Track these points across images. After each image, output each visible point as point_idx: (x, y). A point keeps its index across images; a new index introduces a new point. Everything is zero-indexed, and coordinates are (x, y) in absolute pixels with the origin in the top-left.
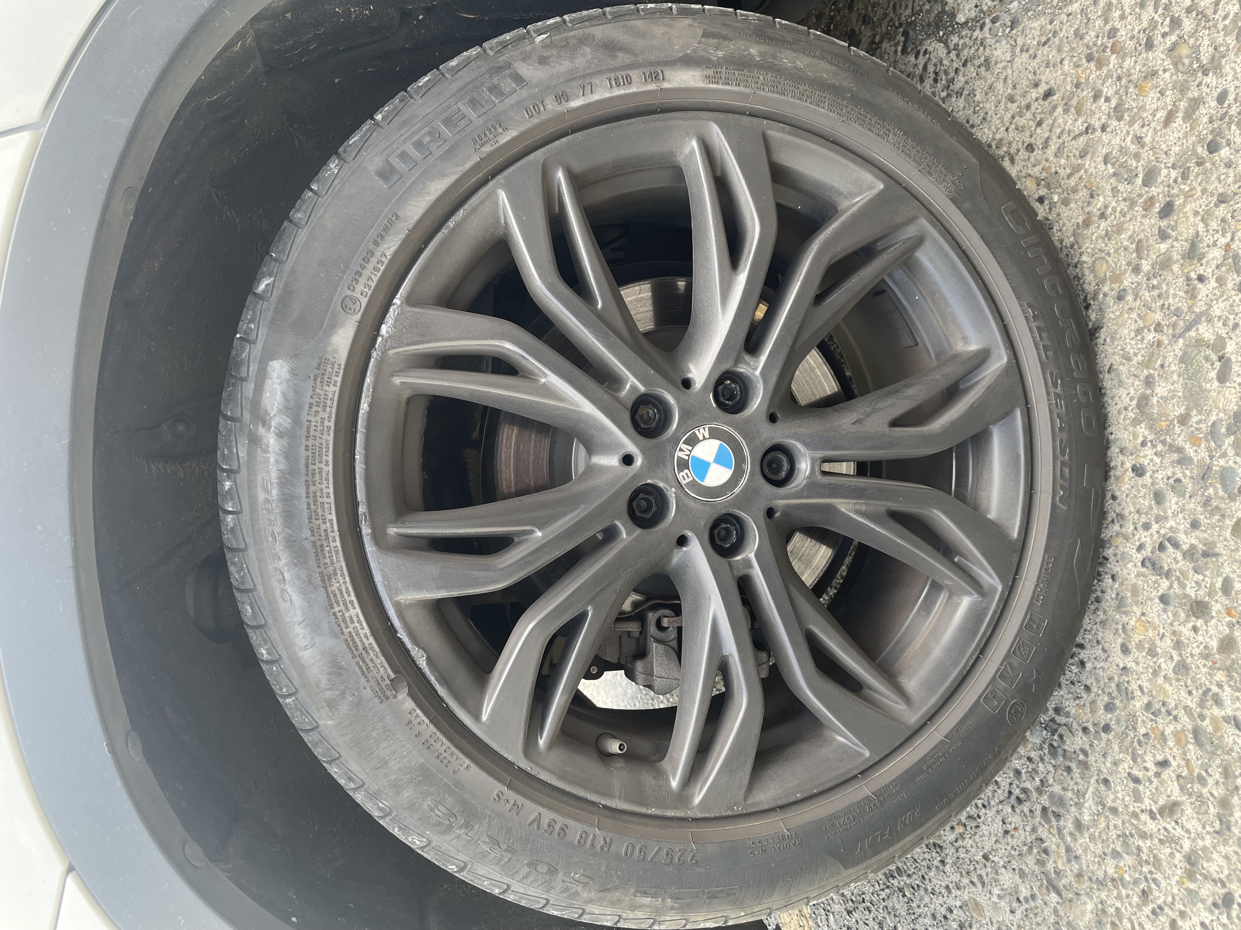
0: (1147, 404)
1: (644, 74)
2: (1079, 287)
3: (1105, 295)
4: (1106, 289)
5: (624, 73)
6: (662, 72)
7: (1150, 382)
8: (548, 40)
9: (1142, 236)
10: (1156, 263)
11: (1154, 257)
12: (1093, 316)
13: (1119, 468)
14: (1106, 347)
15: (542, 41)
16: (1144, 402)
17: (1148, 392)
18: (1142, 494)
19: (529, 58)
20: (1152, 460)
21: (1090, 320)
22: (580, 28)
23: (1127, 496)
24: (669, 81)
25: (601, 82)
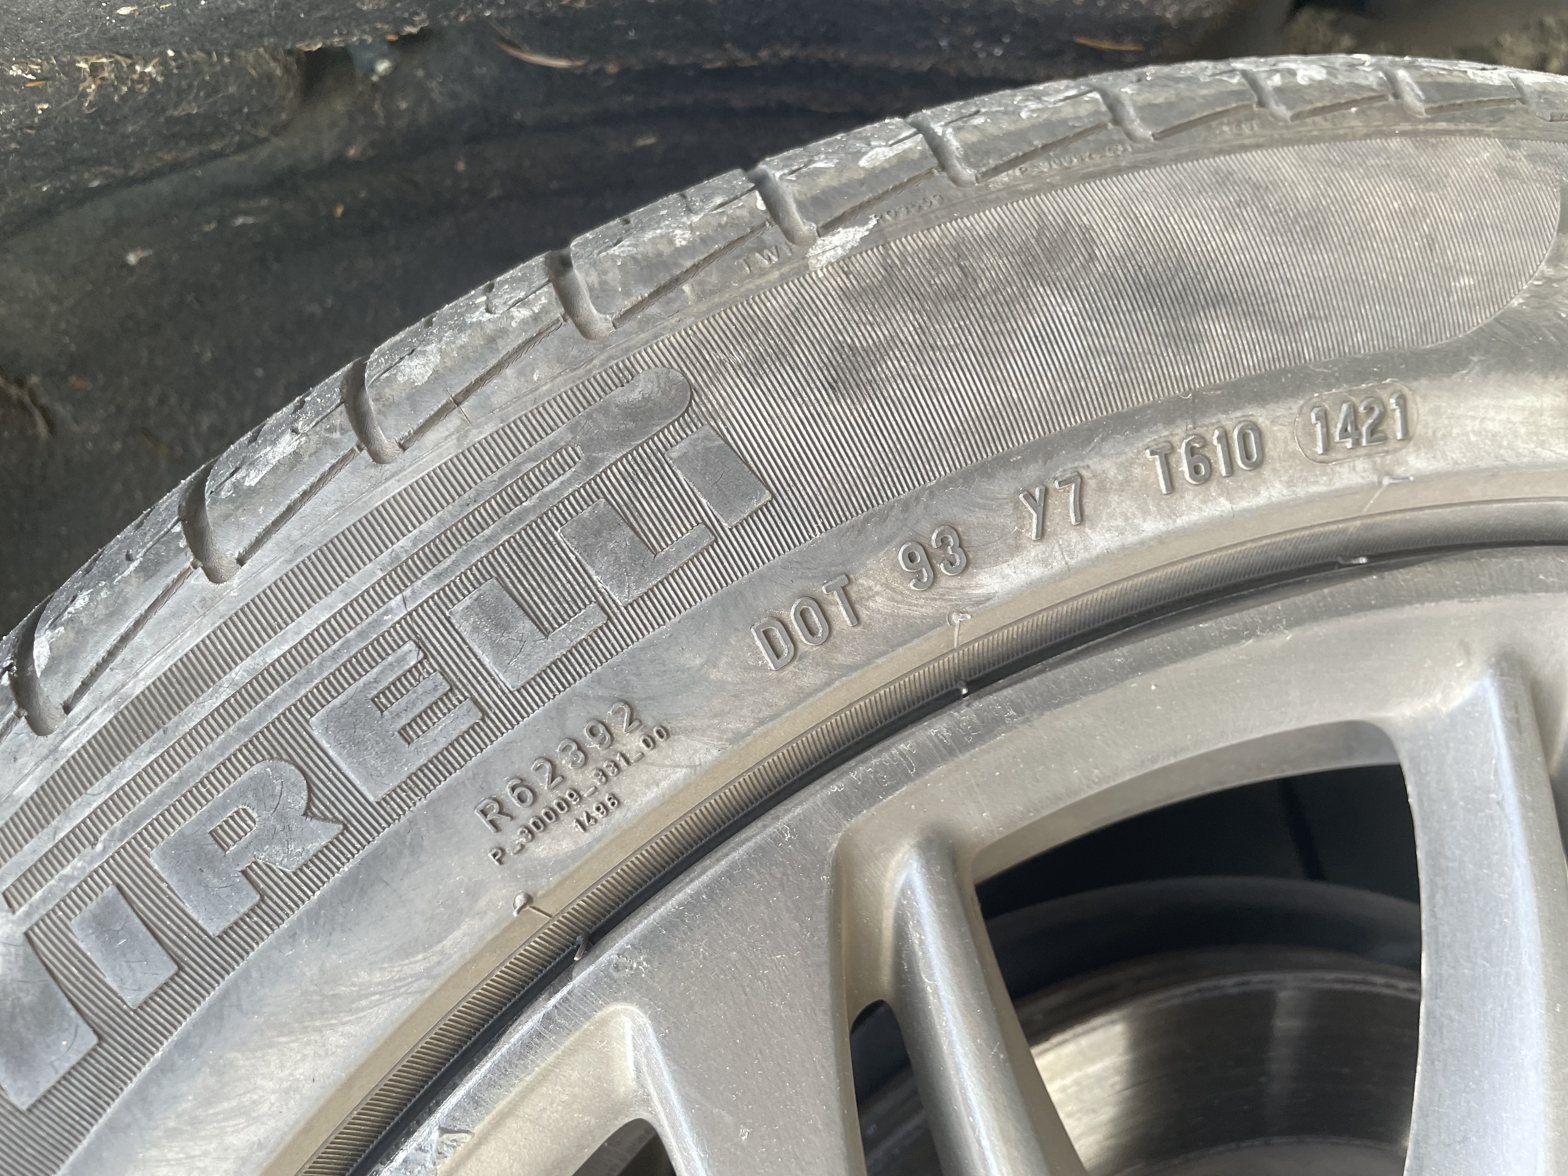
1: (1325, 418)
5: (1232, 421)
6: (1402, 401)
8: (872, 258)
15: (844, 263)
19: (781, 355)
22: (1013, 193)
24: (1430, 444)
25: (1125, 467)
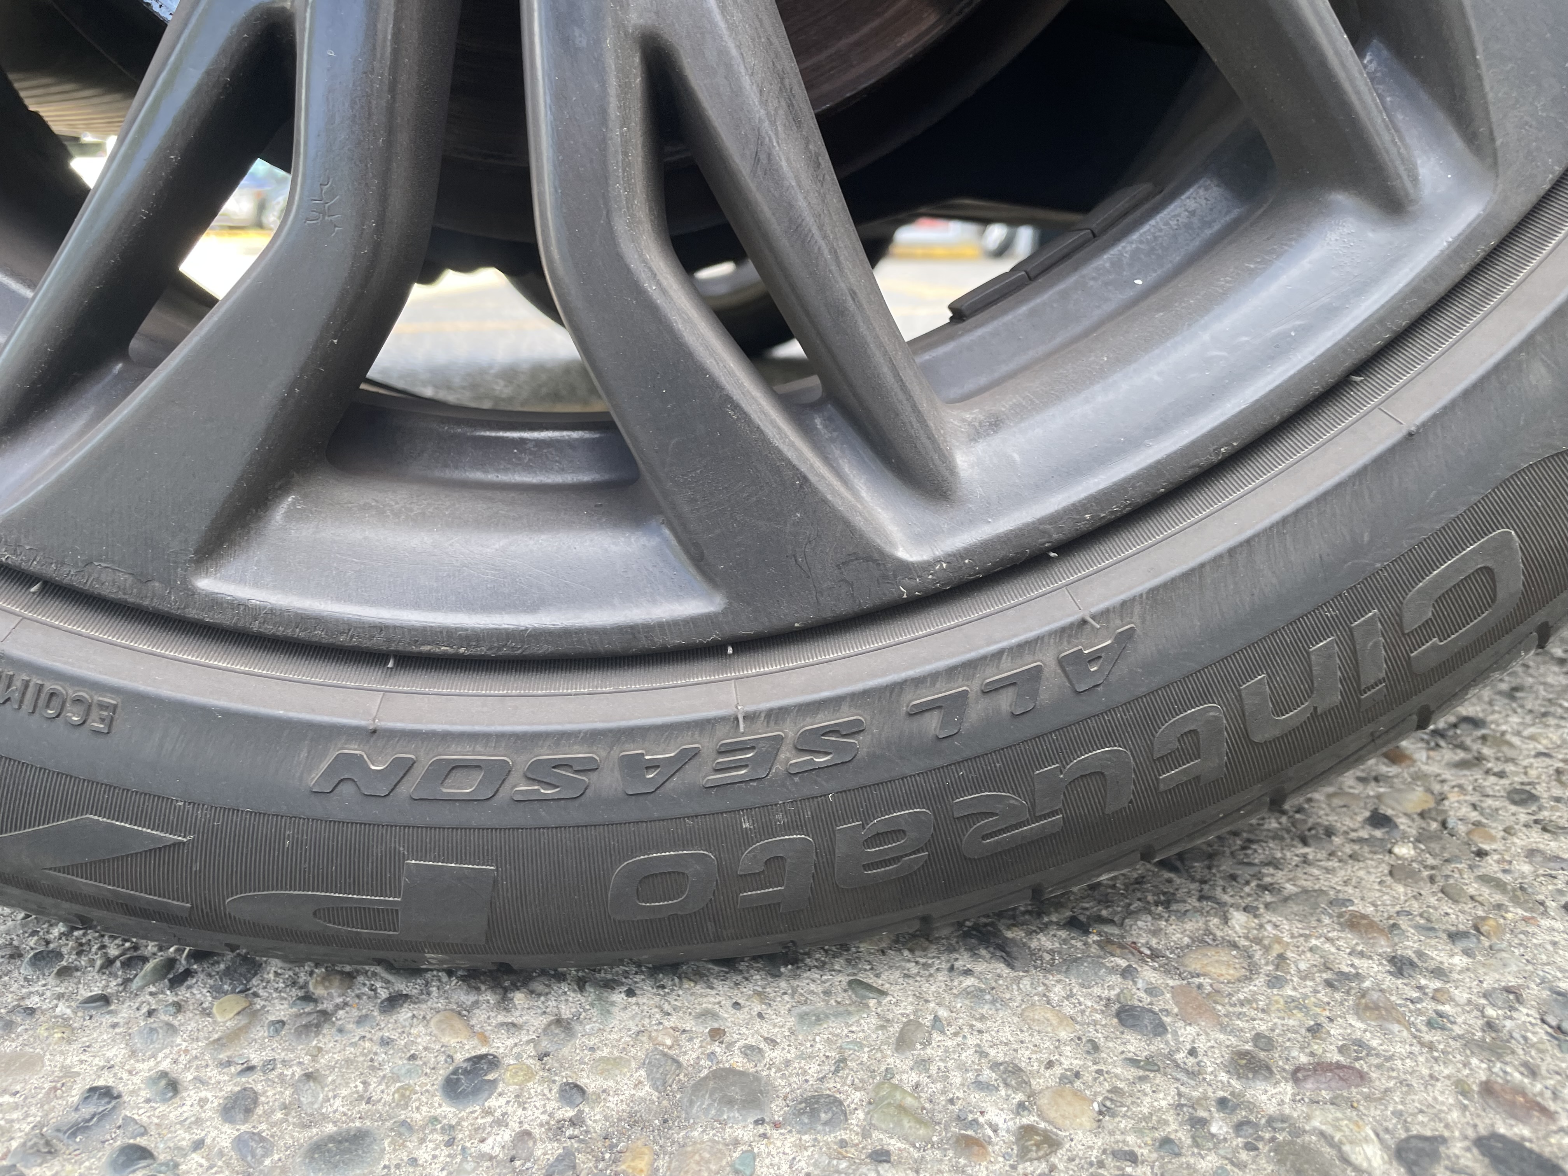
0: (730, 1102)
2: (1136, 905)
3: (1127, 973)
4: (1149, 974)
7: (814, 1114)
9: (1380, 1081)
10: (1297, 1132)
11: (1316, 1123)
12: (1045, 941)
13: (501, 1018)
14: (941, 977)
16: (735, 1092)
17: (777, 1109)
18: (375, 1089)
20: (501, 1122)
21: (1030, 933)
23: (385, 1042)
